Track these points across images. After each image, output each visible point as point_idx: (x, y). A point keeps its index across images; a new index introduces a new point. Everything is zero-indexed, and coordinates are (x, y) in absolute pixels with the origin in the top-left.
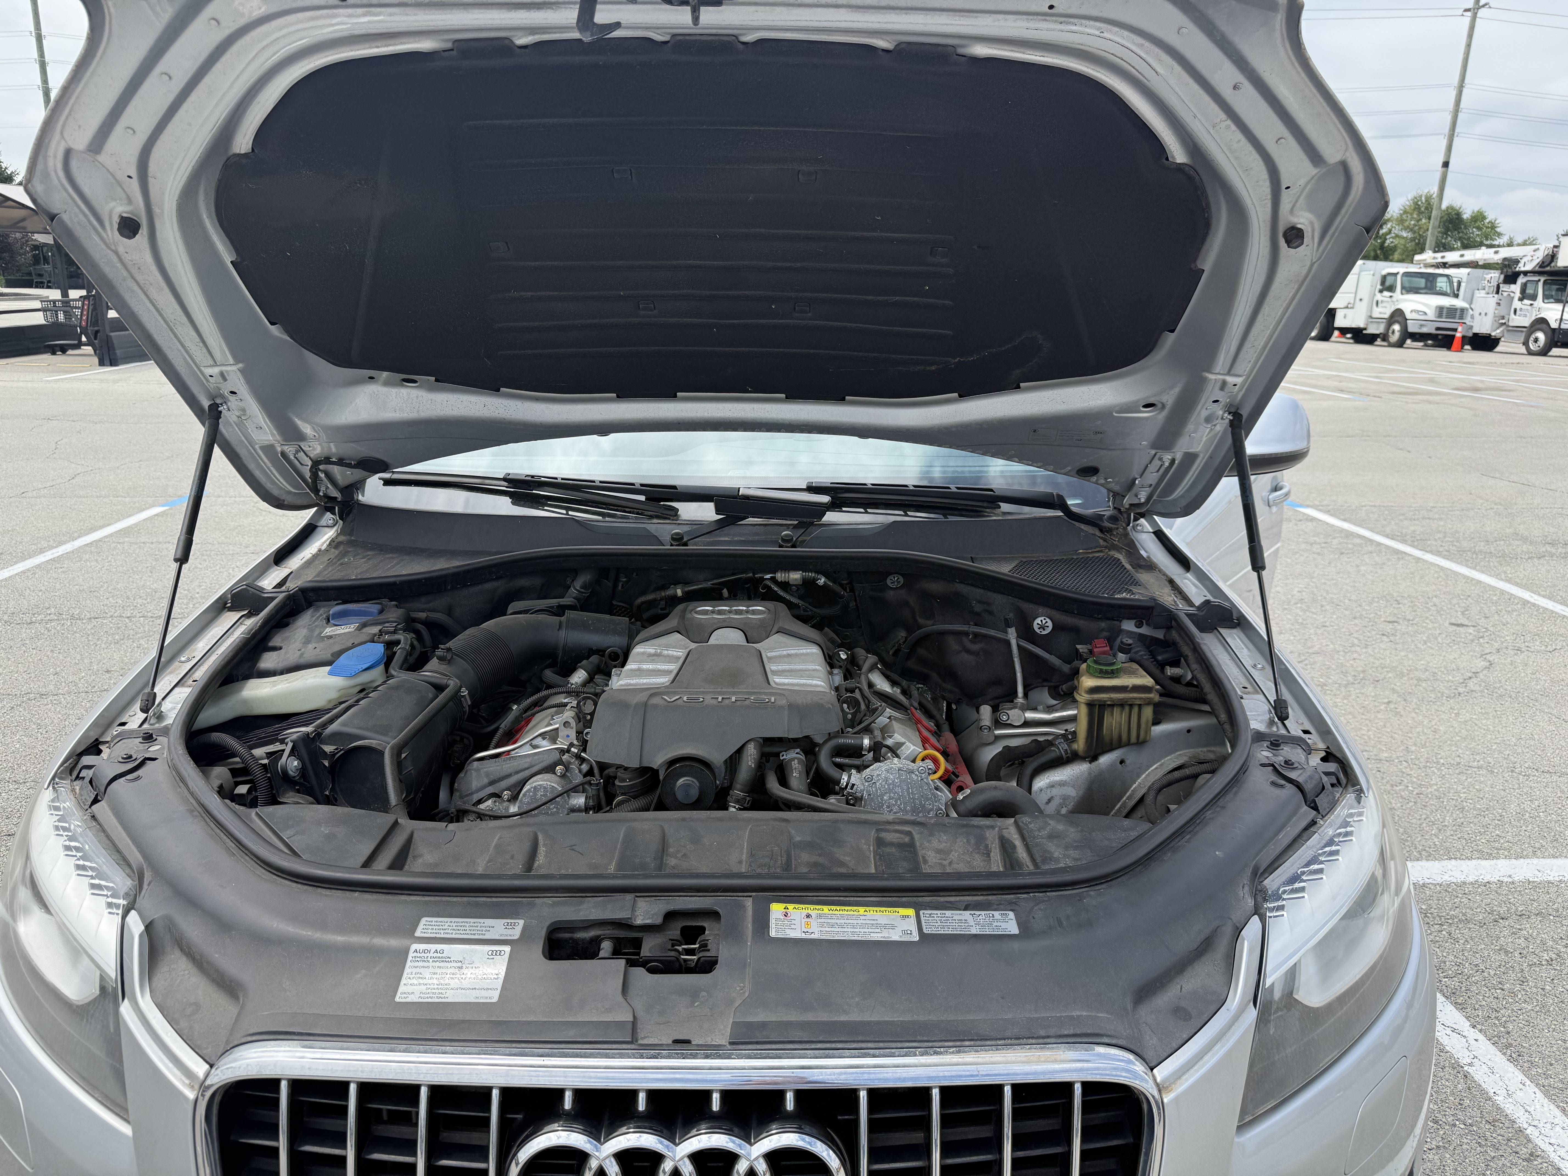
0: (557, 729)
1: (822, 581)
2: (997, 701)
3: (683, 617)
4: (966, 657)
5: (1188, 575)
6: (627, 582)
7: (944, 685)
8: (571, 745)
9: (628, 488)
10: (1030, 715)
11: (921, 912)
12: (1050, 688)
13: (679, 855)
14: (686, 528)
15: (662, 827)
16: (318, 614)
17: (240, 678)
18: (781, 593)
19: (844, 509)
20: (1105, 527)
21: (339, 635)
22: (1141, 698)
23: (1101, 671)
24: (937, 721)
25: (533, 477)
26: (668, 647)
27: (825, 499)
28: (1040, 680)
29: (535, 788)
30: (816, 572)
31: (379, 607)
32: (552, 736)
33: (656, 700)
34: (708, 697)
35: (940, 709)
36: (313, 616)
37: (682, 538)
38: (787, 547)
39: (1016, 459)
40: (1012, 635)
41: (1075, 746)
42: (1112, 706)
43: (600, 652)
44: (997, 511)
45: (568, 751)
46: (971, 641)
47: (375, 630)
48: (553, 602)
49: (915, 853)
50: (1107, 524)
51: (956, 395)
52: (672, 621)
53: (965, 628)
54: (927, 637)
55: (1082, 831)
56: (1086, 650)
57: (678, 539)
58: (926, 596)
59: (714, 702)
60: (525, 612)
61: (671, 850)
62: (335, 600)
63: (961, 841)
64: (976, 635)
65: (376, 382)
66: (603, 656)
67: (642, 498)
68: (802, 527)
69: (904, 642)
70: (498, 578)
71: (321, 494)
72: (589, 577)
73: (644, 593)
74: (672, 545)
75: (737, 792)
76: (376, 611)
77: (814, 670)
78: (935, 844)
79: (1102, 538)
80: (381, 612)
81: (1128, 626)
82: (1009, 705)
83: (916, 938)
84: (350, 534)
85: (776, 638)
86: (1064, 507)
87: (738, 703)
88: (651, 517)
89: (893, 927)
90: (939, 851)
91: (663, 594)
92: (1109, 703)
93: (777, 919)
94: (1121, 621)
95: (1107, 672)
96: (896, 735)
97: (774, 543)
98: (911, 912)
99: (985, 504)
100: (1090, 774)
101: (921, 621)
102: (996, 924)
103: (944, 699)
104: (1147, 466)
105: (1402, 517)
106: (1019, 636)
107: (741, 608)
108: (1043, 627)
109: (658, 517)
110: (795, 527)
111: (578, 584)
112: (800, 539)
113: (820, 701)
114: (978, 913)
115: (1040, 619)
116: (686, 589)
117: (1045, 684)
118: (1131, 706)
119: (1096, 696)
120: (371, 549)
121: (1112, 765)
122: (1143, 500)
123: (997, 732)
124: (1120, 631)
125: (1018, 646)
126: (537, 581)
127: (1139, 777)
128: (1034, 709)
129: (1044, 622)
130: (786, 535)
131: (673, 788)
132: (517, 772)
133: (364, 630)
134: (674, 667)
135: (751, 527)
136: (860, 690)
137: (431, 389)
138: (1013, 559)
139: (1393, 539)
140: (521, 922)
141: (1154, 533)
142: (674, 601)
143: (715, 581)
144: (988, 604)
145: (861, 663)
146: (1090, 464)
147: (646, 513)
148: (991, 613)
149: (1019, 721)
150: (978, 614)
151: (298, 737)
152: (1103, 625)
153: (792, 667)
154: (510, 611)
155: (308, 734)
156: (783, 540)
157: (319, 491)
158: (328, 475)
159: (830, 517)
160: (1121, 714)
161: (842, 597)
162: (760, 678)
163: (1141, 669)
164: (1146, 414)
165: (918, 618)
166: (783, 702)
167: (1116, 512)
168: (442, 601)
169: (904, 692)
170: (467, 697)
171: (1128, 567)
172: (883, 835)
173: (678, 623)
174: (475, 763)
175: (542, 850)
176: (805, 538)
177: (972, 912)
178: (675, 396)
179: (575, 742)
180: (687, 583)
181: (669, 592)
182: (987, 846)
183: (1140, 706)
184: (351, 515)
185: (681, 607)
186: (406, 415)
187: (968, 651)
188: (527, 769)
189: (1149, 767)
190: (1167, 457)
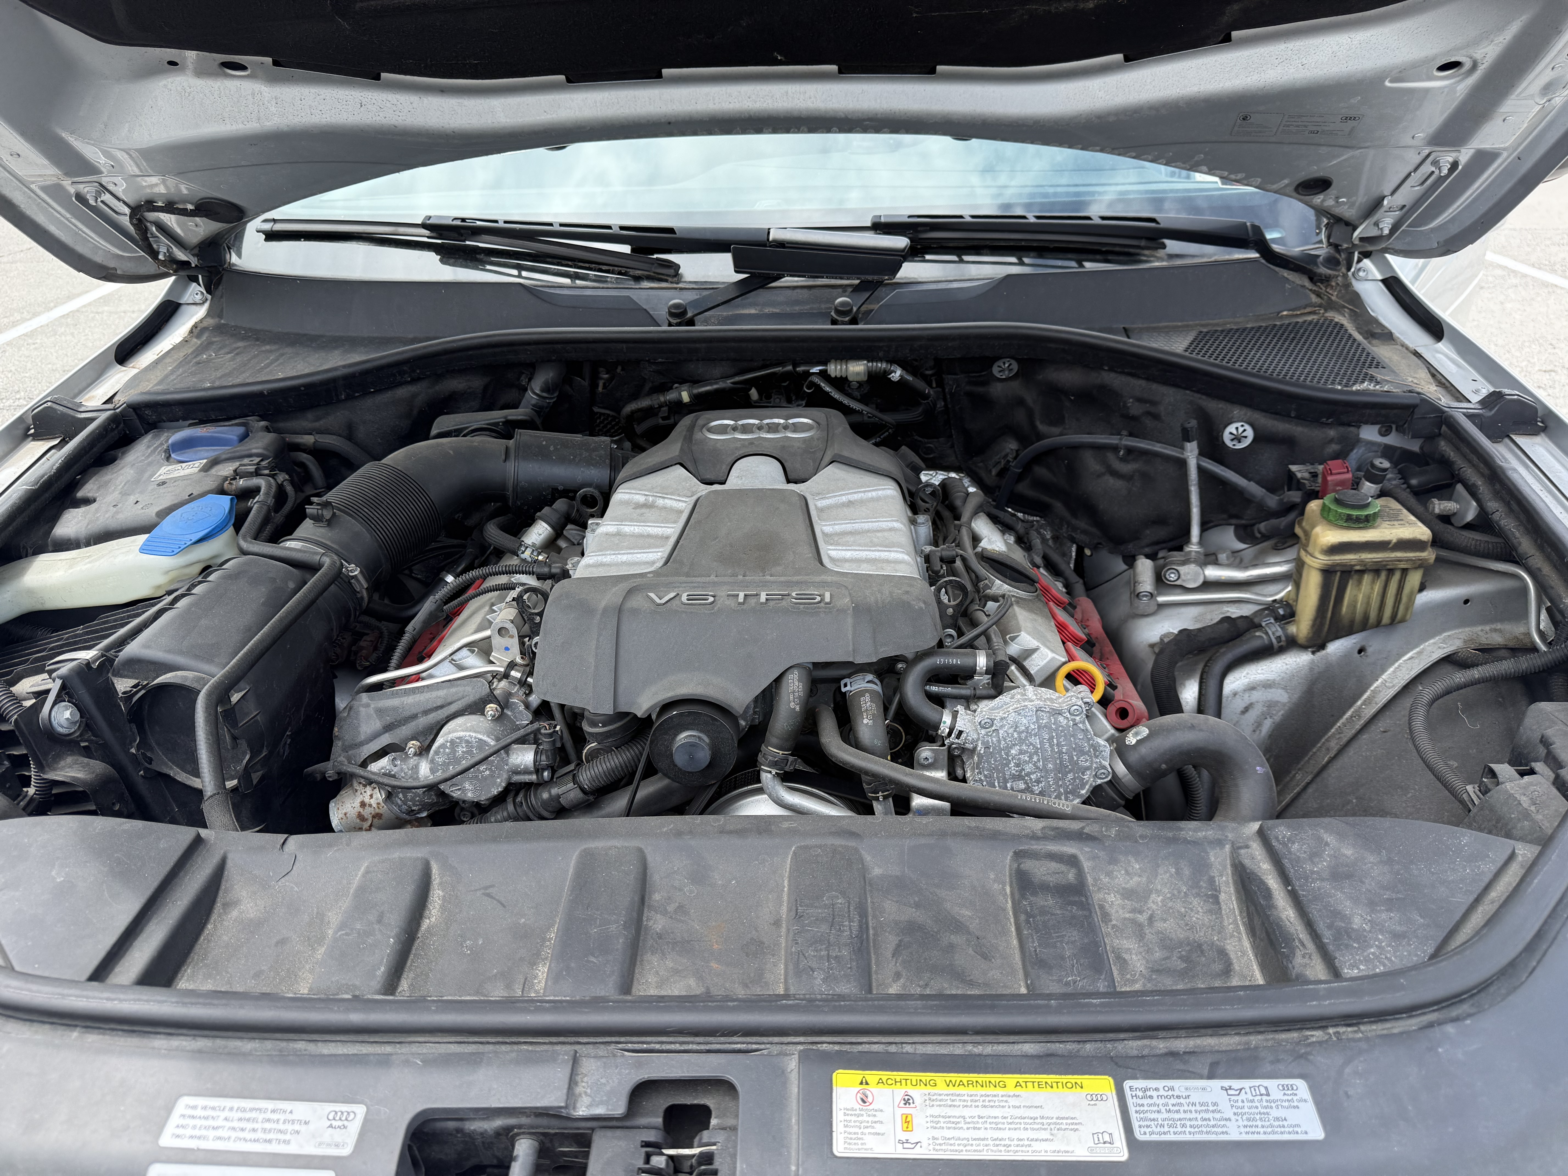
0: (489, 637)
1: (897, 374)
2: (1156, 547)
3: (689, 438)
4: (1111, 482)
5: (1440, 345)
6: (610, 380)
7: (1074, 521)
8: (512, 665)
9: (603, 233)
10: (1213, 573)
11: (1127, 1084)
12: (1237, 528)
13: (671, 908)
14: (691, 296)
15: (640, 851)
16: (159, 442)
17: (30, 551)
18: (836, 395)
19: (928, 257)
20: (1320, 275)
21: (175, 479)
22: (1408, 560)
23: (1349, 518)
24: (1066, 579)
25: (463, 220)
26: (665, 492)
27: (900, 242)
28: (1225, 516)
29: (452, 742)
30: (887, 362)
31: (241, 430)
32: (483, 649)
33: (636, 601)
34: (722, 593)
35: (1065, 555)
36: (149, 447)
37: (685, 312)
38: (843, 323)
39: (1205, 168)
40: (1191, 453)
41: (1292, 629)
42: (1362, 572)
43: (568, 493)
44: (1161, 253)
45: (506, 676)
46: (1123, 460)
47: (227, 470)
48: (497, 416)
49: (1086, 906)
50: (1323, 270)
51: (1120, 56)
52: (671, 447)
53: (1113, 440)
54: (1052, 452)
55: (1389, 862)
56: (1307, 475)
57: (679, 315)
58: (1054, 392)
59: (730, 602)
60: (456, 433)
61: (657, 897)
62: (185, 419)
63: (1166, 873)
64: (1130, 451)
65: (183, 69)
66: (573, 499)
67: (626, 249)
68: (866, 290)
69: (1015, 458)
70: (414, 381)
71: (161, 257)
72: (551, 375)
73: (635, 397)
74: (670, 325)
75: (772, 751)
76: (235, 438)
77: (891, 529)
78: (1121, 879)
79: (1314, 292)
80: (244, 438)
81: (1370, 433)
82: (1176, 556)
83: (1120, 1153)
84: (220, 316)
85: (831, 473)
86: (1262, 246)
87: (771, 603)
88: (637, 279)
89: (1074, 1126)
90: (1128, 894)
91: (662, 399)
92: (1358, 568)
93: (847, 1111)
94: (1359, 427)
95: (1358, 520)
96: (1023, 634)
97: (822, 315)
98: (1103, 1084)
99: (1143, 243)
100: (1311, 669)
101: (1042, 427)
102: (1275, 1113)
103: (1073, 541)
104: (1409, 175)
105: (1548, 242)
106: (1202, 454)
107: (776, 421)
108: (1238, 438)
109: (650, 278)
110: (856, 289)
111: (537, 385)
112: (863, 308)
113: (905, 597)
114: (1236, 1084)
115: (1235, 425)
116: (695, 391)
117: (1234, 521)
118: (1391, 572)
119: (1338, 558)
120: (244, 338)
121: (1346, 657)
122: (1386, 232)
123: (1161, 599)
124: (1358, 441)
125: (1201, 470)
126: (476, 383)
127: (1383, 671)
128: (1216, 563)
129: (1241, 430)
130: (843, 304)
131: (669, 748)
132: (426, 712)
133: (213, 471)
134: (672, 530)
135: (789, 292)
136: (964, 560)
137: (273, 80)
138: (1187, 328)
139: (1540, 269)
140: (360, 1110)
141: (1384, 281)
142: (679, 409)
143: (737, 379)
144: (1153, 403)
145: (958, 503)
146: (1321, 174)
147: (632, 272)
148: (1156, 417)
149: (1195, 581)
150: (1134, 418)
151: (72, 670)
152: (1332, 433)
153: (857, 526)
154: (434, 432)
155: (88, 664)
156: (838, 312)
157: (158, 253)
158: (163, 228)
159: (910, 271)
160: (1373, 582)
161: (926, 397)
162: (807, 551)
163: (1405, 511)
164: (1441, 82)
165: (1038, 423)
166: (845, 601)
167: (1331, 250)
168: (337, 417)
169: (1022, 541)
170: (361, 578)
171: (1359, 337)
172: (1028, 865)
173: (682, 449)
174: (364, 695)
175: (437, 895)
176: (871, 307)
177: (1226, 1083)
178: (659, 76)
179: (519, 660)
180: (696, 382)
181: (671, 396)
182: (1212, 880)
183: (1405, 571)
184: (220, 287)
185: (686, 421)
186: (241, 126)
187: (1115, 474)
188: (441, 707)
189: (1400, 656)
190: (1447, 159)
